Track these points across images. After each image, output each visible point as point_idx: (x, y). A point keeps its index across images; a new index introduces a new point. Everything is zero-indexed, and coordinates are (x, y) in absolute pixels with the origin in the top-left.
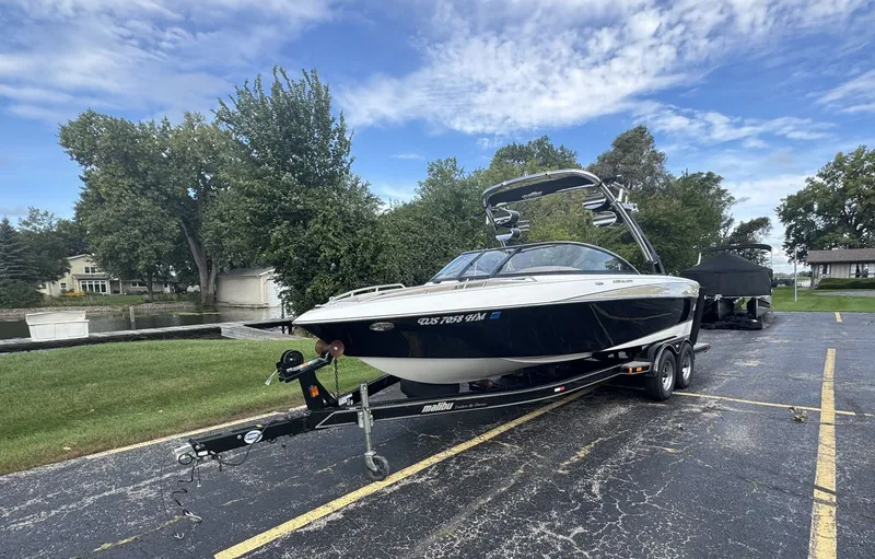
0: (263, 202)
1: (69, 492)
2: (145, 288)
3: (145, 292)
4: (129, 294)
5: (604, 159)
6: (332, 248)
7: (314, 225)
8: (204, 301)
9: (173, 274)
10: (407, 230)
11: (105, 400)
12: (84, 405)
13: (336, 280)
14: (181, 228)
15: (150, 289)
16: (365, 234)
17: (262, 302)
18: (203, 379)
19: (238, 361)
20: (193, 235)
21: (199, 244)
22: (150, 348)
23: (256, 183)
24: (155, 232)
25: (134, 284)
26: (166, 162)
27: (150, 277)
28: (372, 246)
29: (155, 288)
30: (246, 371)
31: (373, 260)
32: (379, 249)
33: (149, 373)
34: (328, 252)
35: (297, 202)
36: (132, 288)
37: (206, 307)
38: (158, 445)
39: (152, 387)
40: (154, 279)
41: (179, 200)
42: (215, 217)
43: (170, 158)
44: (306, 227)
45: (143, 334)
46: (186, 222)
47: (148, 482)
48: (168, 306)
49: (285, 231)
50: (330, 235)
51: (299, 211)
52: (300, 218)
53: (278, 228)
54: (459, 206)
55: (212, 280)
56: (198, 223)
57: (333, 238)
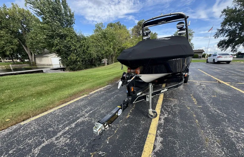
0: (49, 31)
1: (21, 147)
2: (11, 60)
3: (11, 62)
4: (6, 62)
5: (135, 27)
6: (75, 46)
7: (68, 39)
8: (32, 63)
9: (19, 56)
10: (93, 42)
11: (16, 96)
12: (7, 99)
13: (77, 55)
14: (19, 42)
15: (13, 60)
16: (83, 42)
17: (50, 63)
18: (51, 86)
19: (60, 79)
20: (24, 44)
21: (26, 47)
22: (26, 77)
23: (45, 25)
24: (10, 43)
25: (7, 59)
26: (8, 20)
27: (12, 57)
28: (86, 46)
29: (15, 60)
30: (64, 82)
31: (87, 49)
32: (88, 47)
33: (30, 85)
34: (73, 47)
35: (61, 32)
36: (6, 60)
37: (33, 65)
38: (51, 113)
39: (34, 90)
40: (14, 58)
41: (16, 33)
42: (30, 39)
43: (9, 18)
44: (65, 39)
45: (17, 73)
46: (20, 40)
47: (60, 133)
48: (21, 65)
49: (59, 41)
50: (73, 42)
51: (62, 34)
52: (63, 37)
53: (56, 40)
54: (105, 36)
55: (33, 57)
56: (25, 40)
57: (74, 43)
